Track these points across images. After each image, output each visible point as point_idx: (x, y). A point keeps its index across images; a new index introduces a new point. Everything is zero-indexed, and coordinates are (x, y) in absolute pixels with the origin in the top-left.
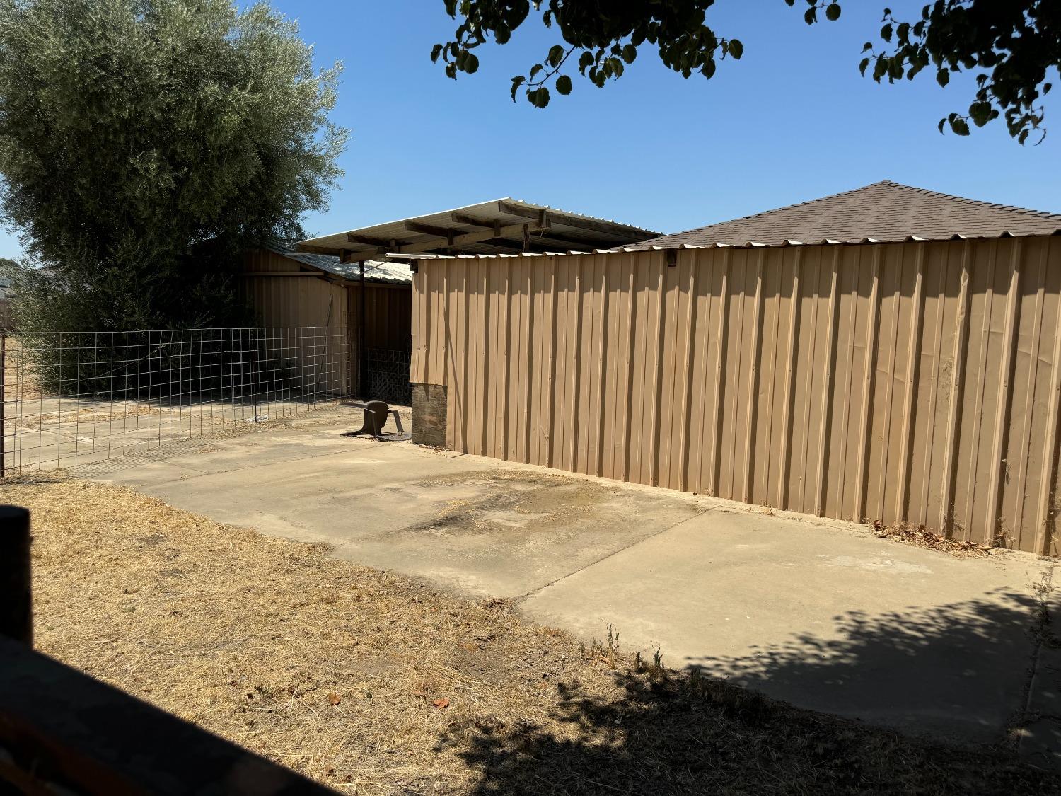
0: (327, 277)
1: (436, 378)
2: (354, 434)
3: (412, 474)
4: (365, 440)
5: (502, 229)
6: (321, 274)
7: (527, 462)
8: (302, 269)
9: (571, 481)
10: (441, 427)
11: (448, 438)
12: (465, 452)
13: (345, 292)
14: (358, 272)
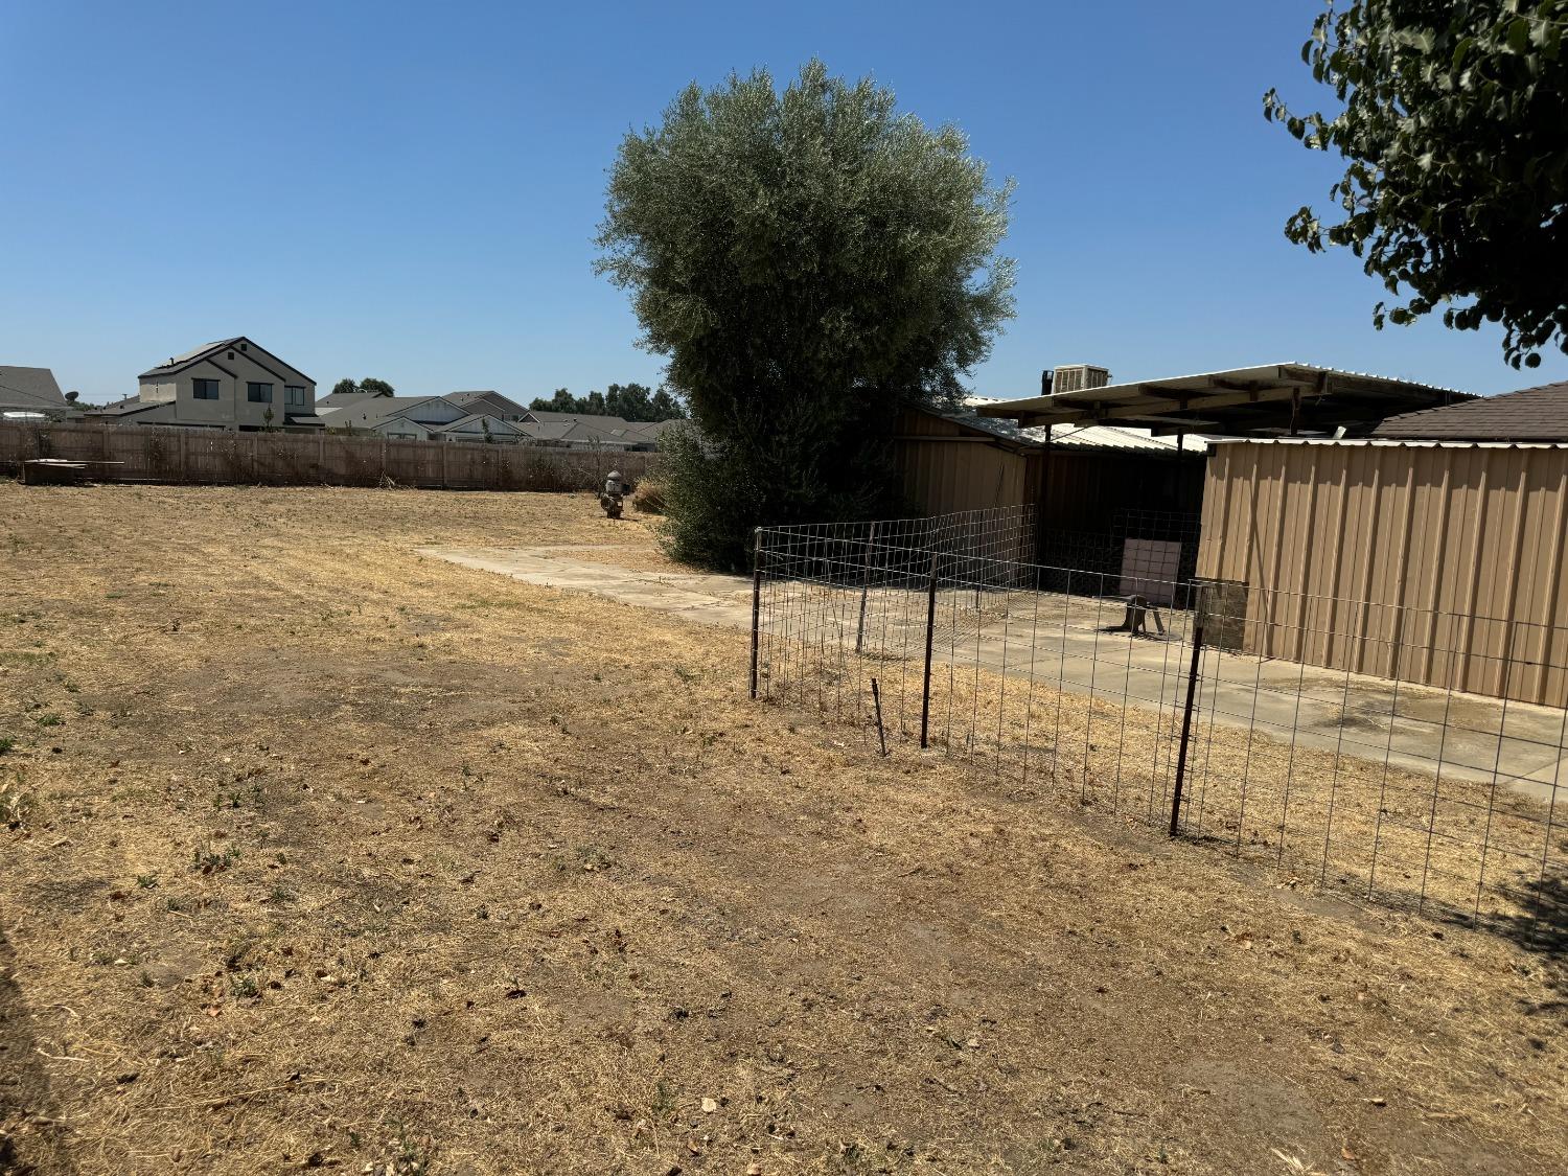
0: (998, 443)
1: (1236, 572)
2: (1112, 630)
3: (1239, 676)
4: (1124, 638)
5: (1262, 393)
6: (992, 440)
7: (1360, 670)
8: (962, 434)
9: (1430, 696)
10: (1236, 628)
11: (1246, 641)
12: (1270, 655)
13: (1022, 463)
14: (1042, 439)
